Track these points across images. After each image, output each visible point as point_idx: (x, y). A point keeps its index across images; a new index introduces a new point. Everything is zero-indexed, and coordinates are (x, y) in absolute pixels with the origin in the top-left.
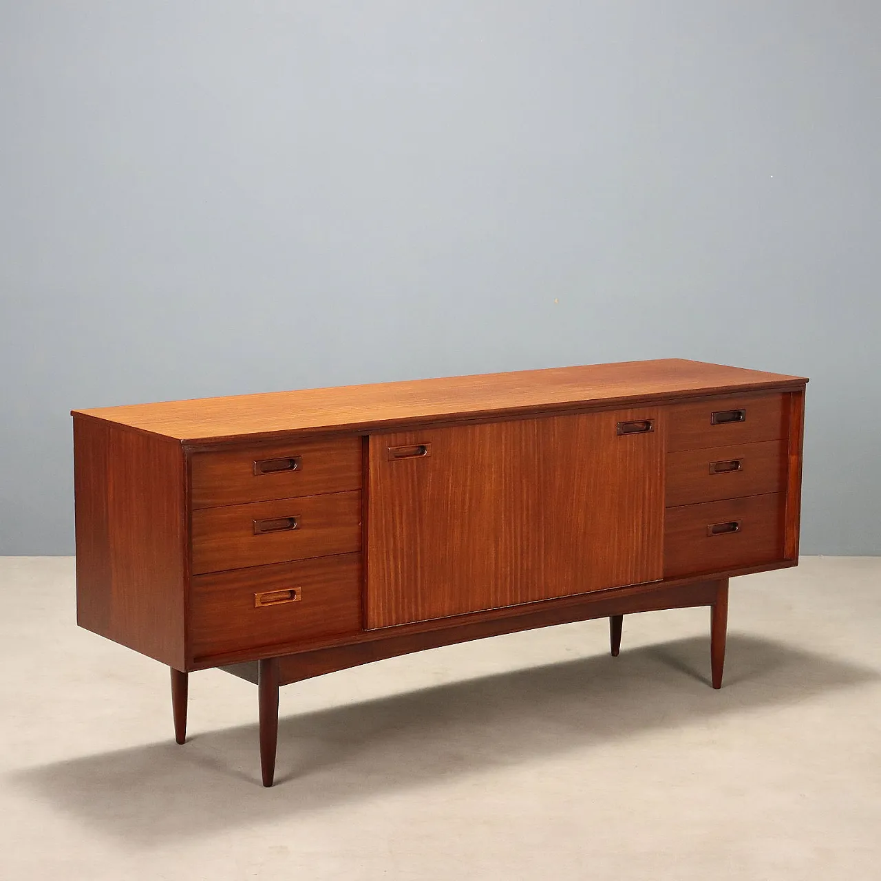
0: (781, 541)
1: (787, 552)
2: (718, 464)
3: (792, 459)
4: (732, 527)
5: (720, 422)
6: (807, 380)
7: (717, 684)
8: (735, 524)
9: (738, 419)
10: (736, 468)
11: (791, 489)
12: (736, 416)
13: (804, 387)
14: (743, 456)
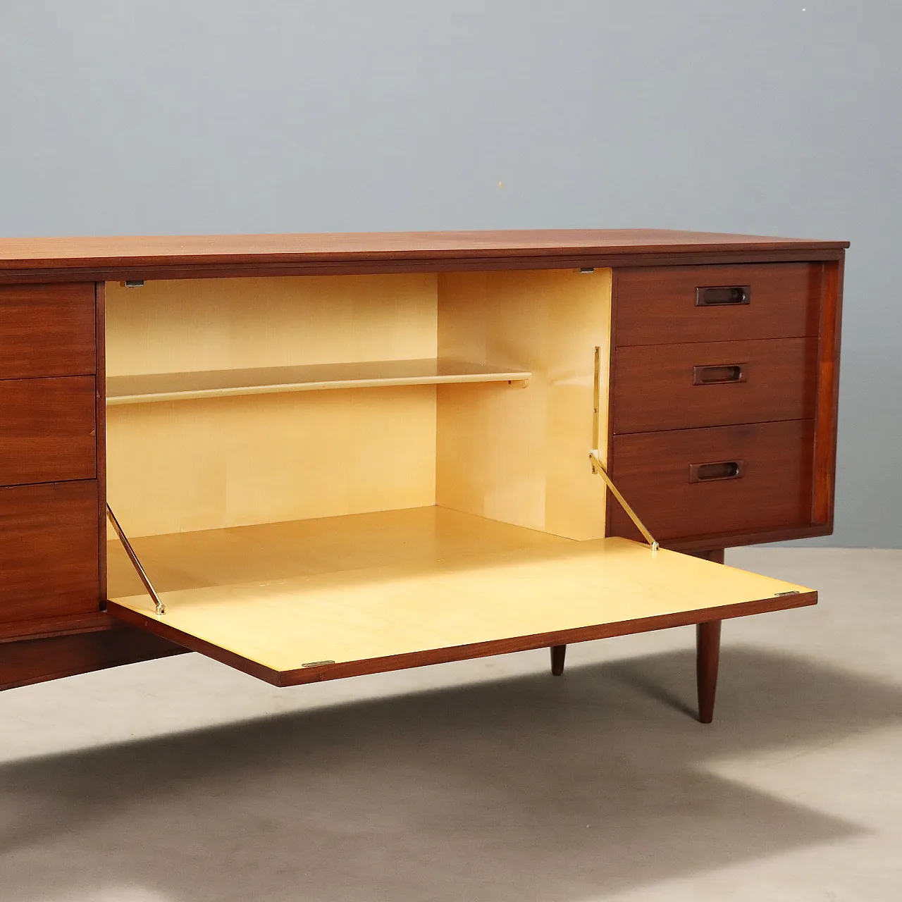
0: (806, 495)
1: (816, 514)
2: (708, 369)
3: (824, 368)
4: (730, 469)
5: (710, 303)
6: (847, 245)
7: (705, 715)
8: (734, 466)
9: (739, 300)
10: (735, 377)
11: (821, 414)
12: (736, 295)
13: (843, 254)
14: (746, 359)
